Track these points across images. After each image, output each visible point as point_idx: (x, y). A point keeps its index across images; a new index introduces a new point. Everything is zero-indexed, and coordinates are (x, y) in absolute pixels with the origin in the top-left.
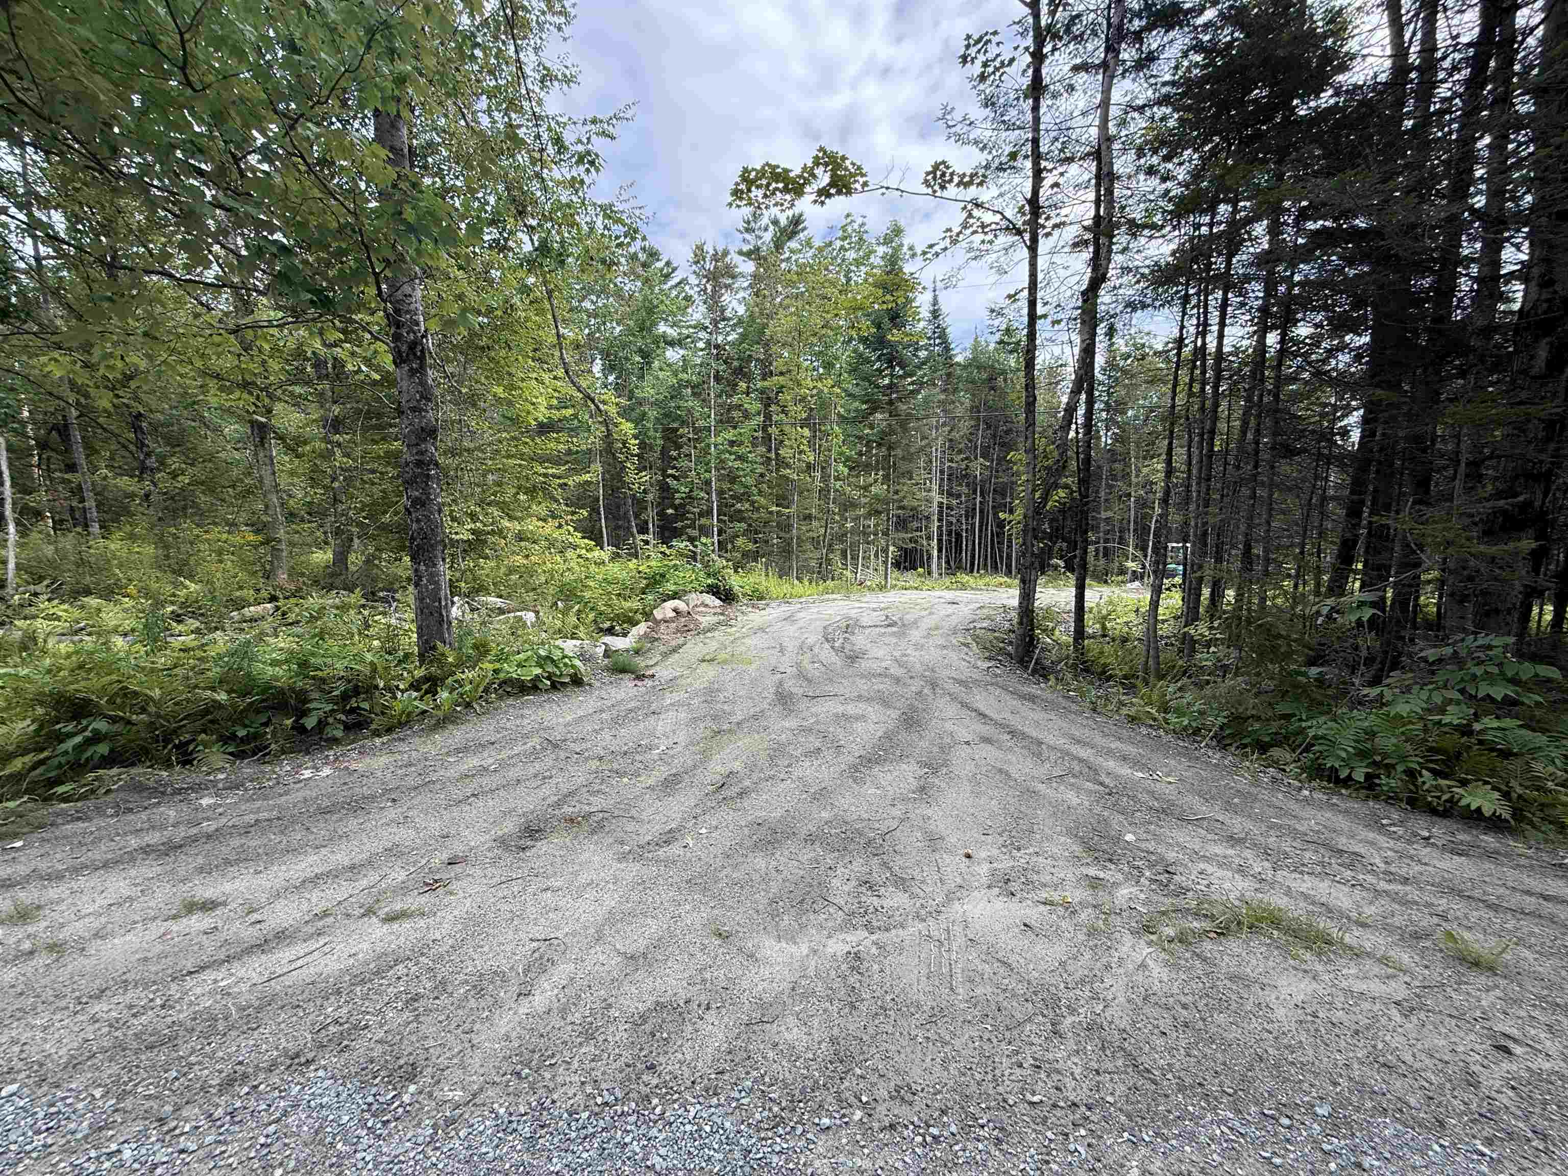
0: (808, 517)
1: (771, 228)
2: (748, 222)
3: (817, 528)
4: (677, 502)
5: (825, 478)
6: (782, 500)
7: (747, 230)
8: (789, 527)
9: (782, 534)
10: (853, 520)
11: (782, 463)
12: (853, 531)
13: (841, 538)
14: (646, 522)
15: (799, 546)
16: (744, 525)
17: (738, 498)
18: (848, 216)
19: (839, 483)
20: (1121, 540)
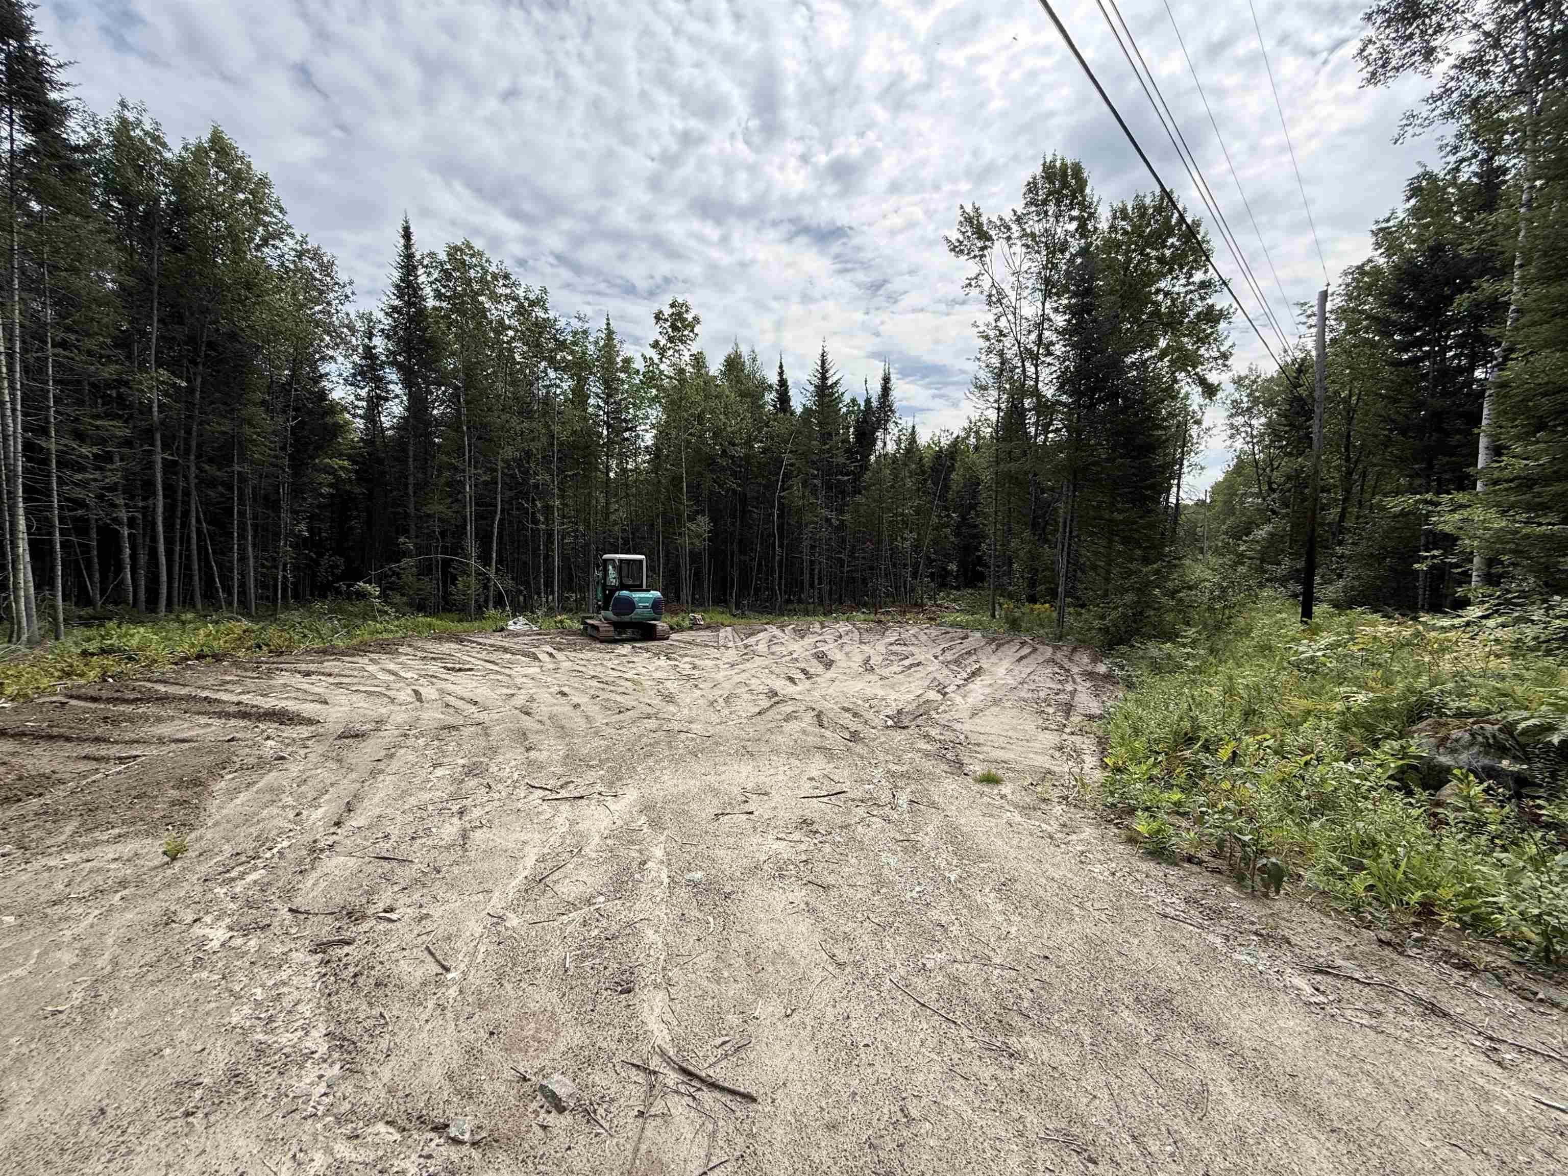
20: (458, 549)
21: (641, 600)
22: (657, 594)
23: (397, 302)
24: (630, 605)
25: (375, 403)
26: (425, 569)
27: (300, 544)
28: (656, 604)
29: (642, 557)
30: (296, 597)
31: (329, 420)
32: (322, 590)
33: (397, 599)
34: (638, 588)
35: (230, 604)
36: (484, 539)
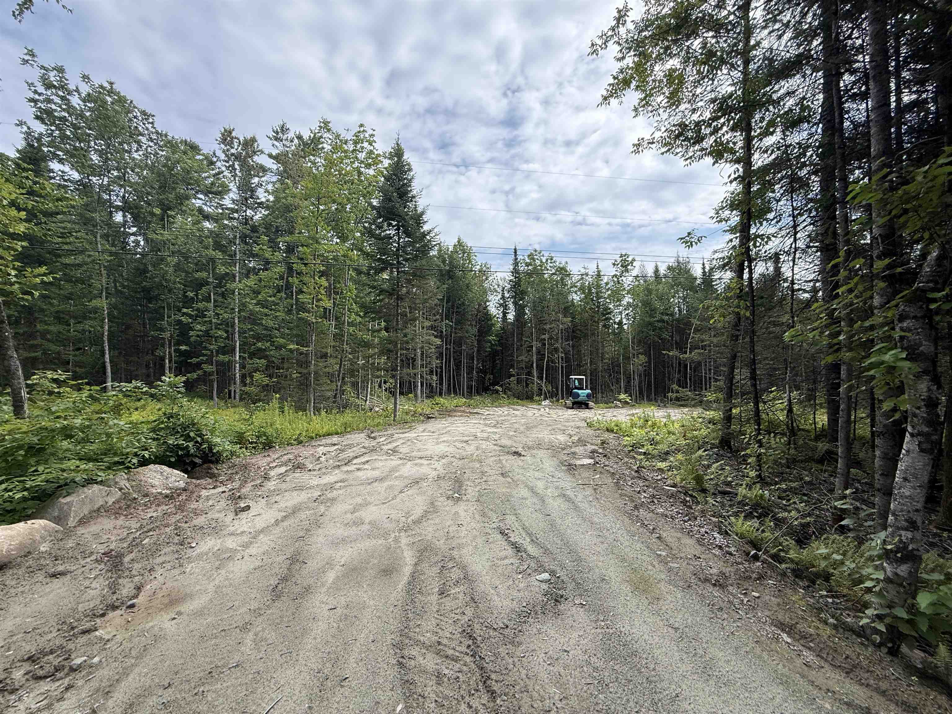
0: (324, 356)
1: (296, 141)
2: (277, 133)
3: (333, 365)
4: (192, 339)
5: (340, 324)
6: (303, 341)
7: (276, 139)
8: (307, 364)
9: (300, 370)
10: (364, 358)
11: (302, 308)
12: (364, 367)
13: (352, 372)
14: (163, 359)
15: (316, 379)
16: (263, 361)
17: (259, 338)
18: (361, 125)
19: (351, 329)
20: (529, 374)
21: (582, 393)
22: (589, 391)
23: (512, 278)
24: (578, 395)
25: (505, 314)
26: (519, 381)
27: (479, 371)
28: (588, 396)
29: (584, 377)
30: (477, 393)
31: (489, 322)
32: (486, 390)
33: (509, 393)
34: (582, 389)
35: (460, 394)
36: (540, 368)
